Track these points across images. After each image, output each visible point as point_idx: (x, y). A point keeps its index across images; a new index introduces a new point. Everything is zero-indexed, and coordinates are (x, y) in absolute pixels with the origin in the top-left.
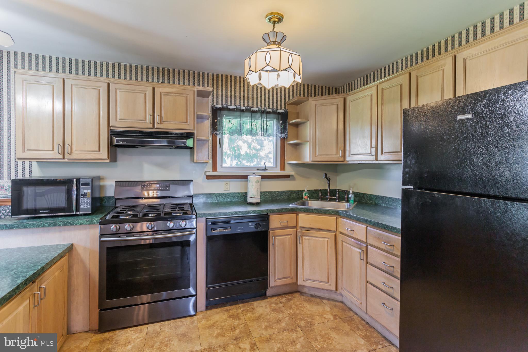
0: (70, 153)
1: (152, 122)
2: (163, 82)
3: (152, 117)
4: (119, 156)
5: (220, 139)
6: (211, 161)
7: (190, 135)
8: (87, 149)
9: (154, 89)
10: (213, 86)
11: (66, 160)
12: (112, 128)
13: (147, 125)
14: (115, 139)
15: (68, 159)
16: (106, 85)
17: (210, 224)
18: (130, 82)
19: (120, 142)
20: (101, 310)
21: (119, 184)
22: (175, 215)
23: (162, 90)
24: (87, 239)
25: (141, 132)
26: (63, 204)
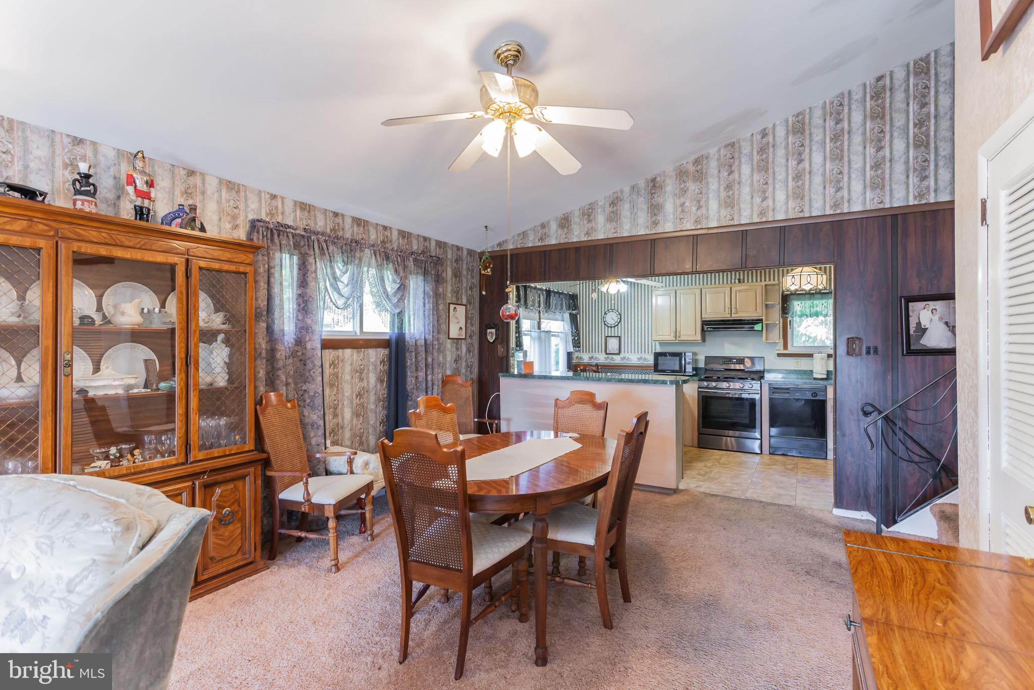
0: (679, 337)
1: (729, 312)
3: (729, 309)
4: (707, 338)
5: (790, 321)
6: (782, 341)
7: (760, 321)
8: (688, 335)
9: (731, 288)
11: (677, 341)
12: (703, 320)
13: (726, 316)
14: (706, 327)
15: (679, 341)
16: (700, 290)
17: (773, 389)
18: (715, 286)
19: (708, 329)
20: (699, 434)
21: (708, 359)
23: (737, 288)
24: (691, 390)
25: (722, 321)
26: (677, 368)
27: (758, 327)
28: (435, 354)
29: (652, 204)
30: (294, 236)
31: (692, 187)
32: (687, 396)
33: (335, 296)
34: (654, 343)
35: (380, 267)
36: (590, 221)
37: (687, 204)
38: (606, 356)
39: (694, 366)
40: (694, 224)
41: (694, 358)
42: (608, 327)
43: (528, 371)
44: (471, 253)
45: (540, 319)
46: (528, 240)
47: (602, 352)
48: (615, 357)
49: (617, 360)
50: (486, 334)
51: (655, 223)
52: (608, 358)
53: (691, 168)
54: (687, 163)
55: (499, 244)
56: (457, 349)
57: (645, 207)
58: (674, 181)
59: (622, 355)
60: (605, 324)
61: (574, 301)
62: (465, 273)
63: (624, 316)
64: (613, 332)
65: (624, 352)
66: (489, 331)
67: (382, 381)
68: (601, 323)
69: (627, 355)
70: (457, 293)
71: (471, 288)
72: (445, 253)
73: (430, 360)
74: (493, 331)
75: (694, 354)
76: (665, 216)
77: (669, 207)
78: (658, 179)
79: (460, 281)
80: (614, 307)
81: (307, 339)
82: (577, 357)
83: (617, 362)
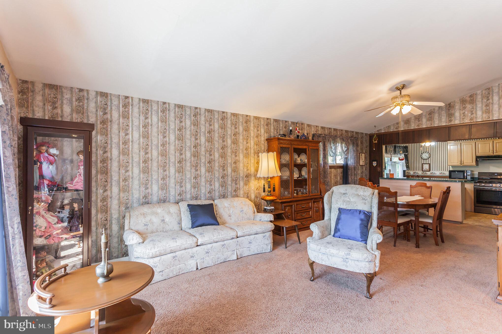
0: (463, 164)
1: (492, 152)
4: (479, 164)
9: (493, 141)
11: (462, 166)
12: (477, 156)
13: (490, 154)
14: (478, 159)
16: (475, 143)
18: (484, 141)
20: (475, 206)
21: (480, 174)
23: (497, 141)
24: (470, 187)
25: (488, 156)
26: (462, 177)
28: (357, 170)
29: (449, 114)
30: (322, 136)
31: (469, 106)
32: (468, 190)
33: (331, 153)
34: (448, 166)
35: (342, 143)
36: (419, 121)
37: (466, 113)
38: (422, 172)
39: (472, 177)
40: (469, 121)
41: (472, 173)
42: (423, 159)
43: (391, 177)
44: (366, 134)
45: (391, 157)
46: (391, 129)
47: (420, 170)
48: (427, 172)
49: (429, 173)
50: (372, 164)
51: (451, 121)
52: (423, 173)
53: (468, 99)
54: (466, 97)
55: (378, 131)
56: (362, 169)
57: (445, 115)
58: (459, 104)
59: (431, 172)
60: (422, 158)
61: (406, 149)
62: (364, 142)
63: (432, 155)
64: (426, 162)
65: (432, 170)
66: (373, 162)
67: (341, 179)
68: (420, 157)
69: (433, 172)
70: (362, 149)
71: (366, 147)
72: (358, 136)
73: (355, 172)
74: (376, 162)
75: (472, 171)
76: (455, 118)
77: (457, 114)
78: (452, 104)
79: (363, 145)
80: (427, 151)
81: (326, 166)
82: (407, 172)
83: (428, 175)
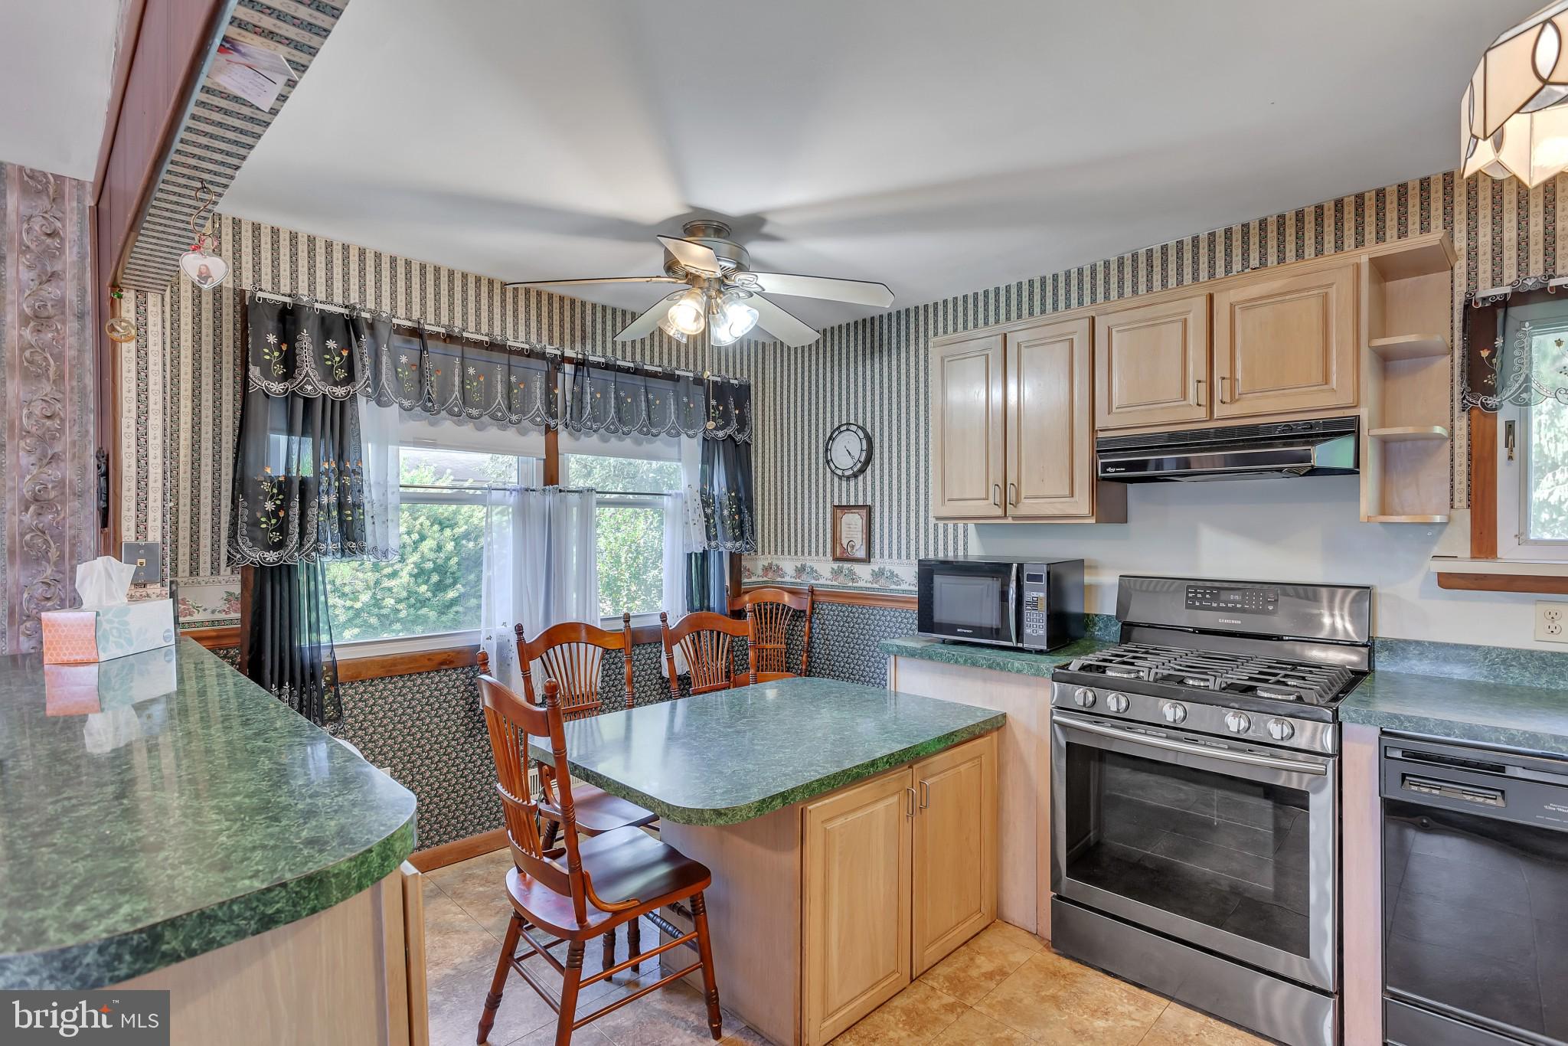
0: (1016, 505)
1: (1203, 400)
2: (1263, 263)
3: (1203, 387)
4: (1134, 507)
5: (1509, 424)
7: (1346, 428)
8: (1046, 493)
9: (1211, 297)
10: (1449, 224)
11: (1010, 521)
12: (1101, 435)
13: (1190, 414)
14: (1109, 465)
15: (1014, 518)
16: (1086, 323)
17: (1398, 754)
18: (1145, 299)
19: (1109, 469)
21: (1129, 586)
22: (1266, 695)
23: (1236, 295)
25: (1172, 436)
26: (992, 619)
27: (1334, 453)
38: (835, 566)
42: (840, 478)
47: (825, 554)
48: (858, 568)
49: (864, 577)
52: (841, 571)
59: (875, 565)
60: (832, 471)
63: (882, 442)
64: (852, 493)
65: (882, 554)
69: (887, 564)
80: (856, 415)
82: (767, 569)
83: (861, 584)
